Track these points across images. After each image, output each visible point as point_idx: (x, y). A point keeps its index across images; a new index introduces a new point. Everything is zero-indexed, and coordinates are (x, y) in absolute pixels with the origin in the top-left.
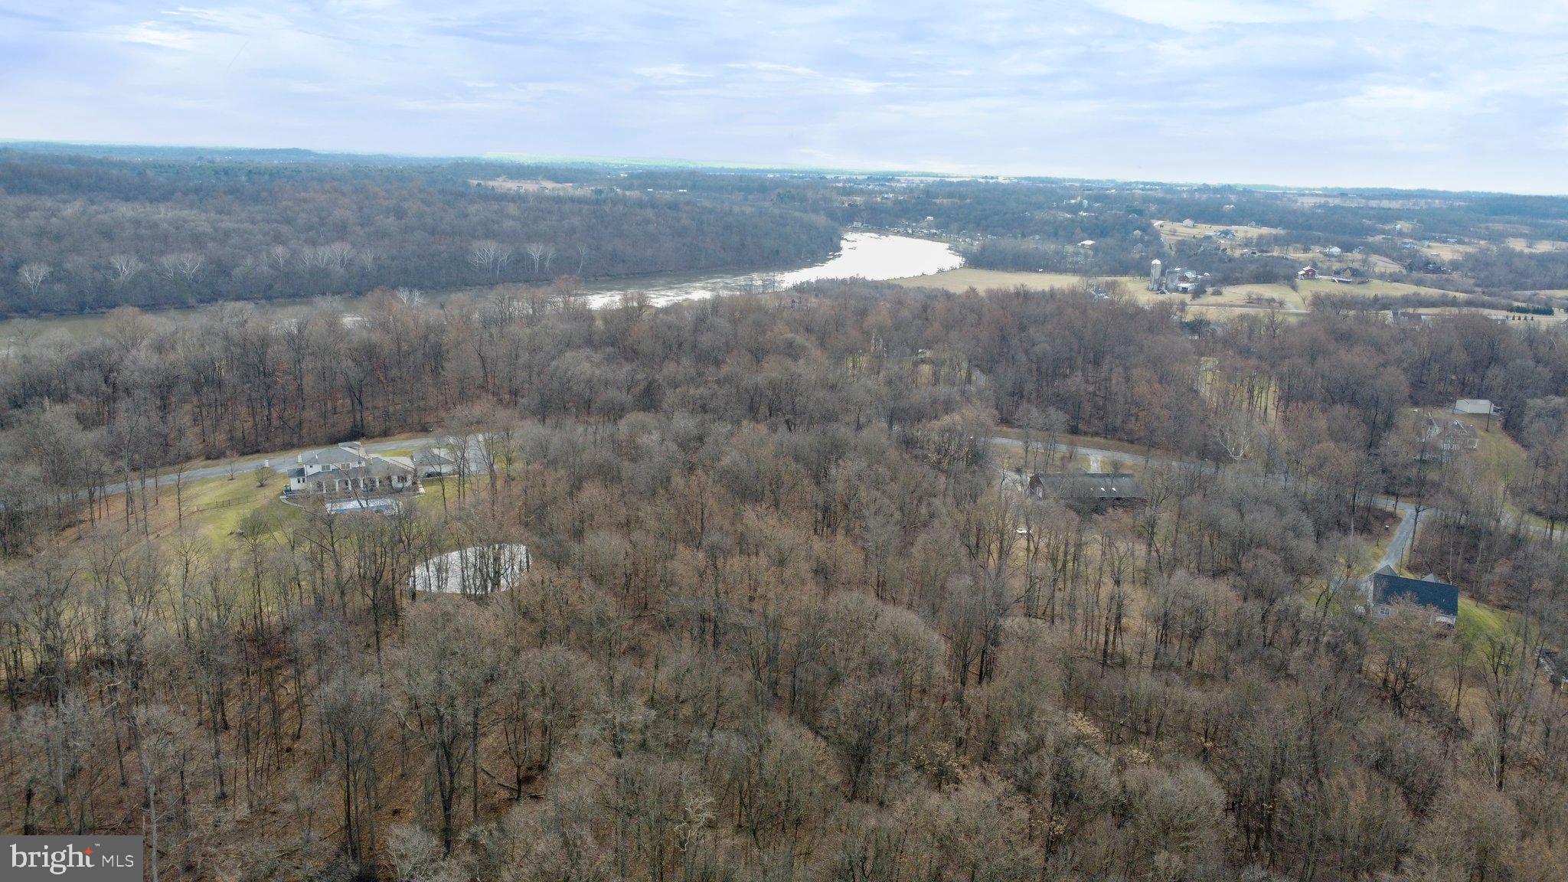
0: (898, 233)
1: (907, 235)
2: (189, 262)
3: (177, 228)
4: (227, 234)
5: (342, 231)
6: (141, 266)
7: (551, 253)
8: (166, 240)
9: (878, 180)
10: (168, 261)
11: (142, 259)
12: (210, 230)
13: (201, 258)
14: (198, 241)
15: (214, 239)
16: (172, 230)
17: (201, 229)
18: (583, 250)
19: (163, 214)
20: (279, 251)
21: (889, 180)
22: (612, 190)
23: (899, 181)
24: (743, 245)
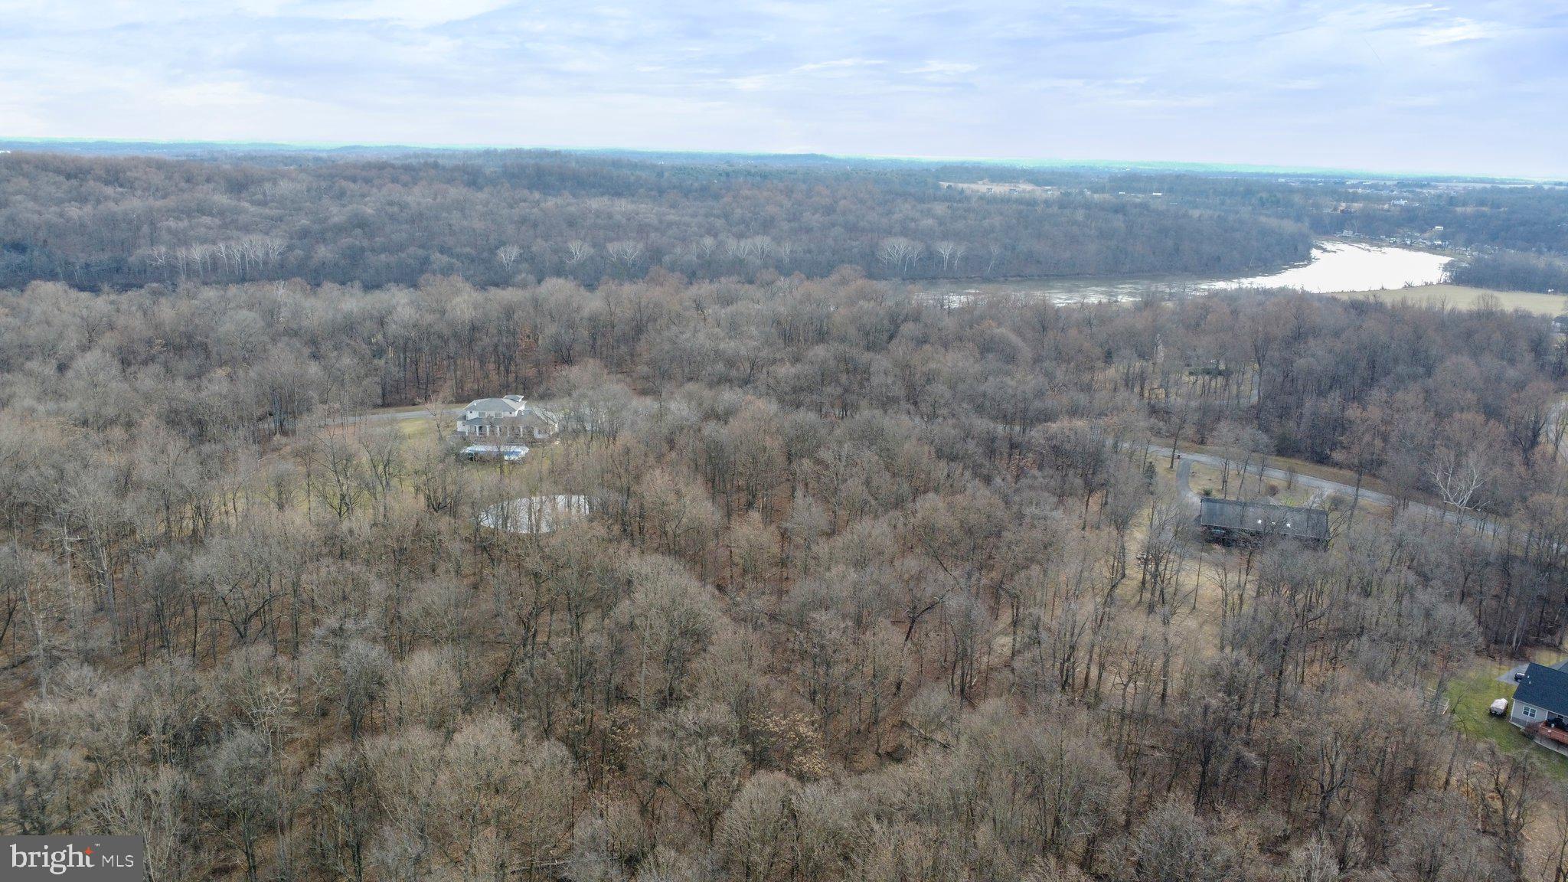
0: (1394, 245)
1: (1404, 246)
2: (630, 249)
3: (629, 220)
4: (670, 225)
5: (767, 226)
6: (592, 251)
7: (961, 251)
8: (617, 229)
9: (1409, 185)
10: (612, 248)
11: (594, 246)
12: (656, 222)
13: (641, 246)
14: (642, 230)
15: (656, 230)
16: (624, 221)
17: (647, 220)
18: (996, 250)
19: (622, 206)
20: (708, 241)
21: (1422, 186)
22: (1082, 193)
23: (1435, 187)
24: (1177, 250)
